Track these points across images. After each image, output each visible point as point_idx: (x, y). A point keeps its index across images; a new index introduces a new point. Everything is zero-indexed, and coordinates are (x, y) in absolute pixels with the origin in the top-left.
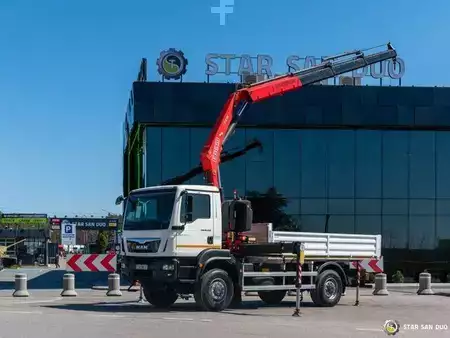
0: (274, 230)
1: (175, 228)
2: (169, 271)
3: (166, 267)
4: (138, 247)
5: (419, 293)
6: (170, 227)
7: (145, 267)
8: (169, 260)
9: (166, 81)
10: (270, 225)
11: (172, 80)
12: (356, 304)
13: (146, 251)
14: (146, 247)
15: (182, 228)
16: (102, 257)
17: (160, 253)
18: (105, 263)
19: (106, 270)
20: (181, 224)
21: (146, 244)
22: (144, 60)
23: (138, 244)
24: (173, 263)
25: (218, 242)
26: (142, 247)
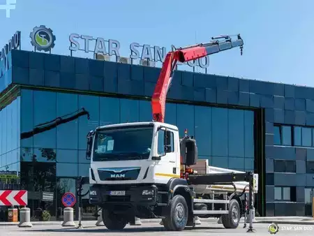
0: (209, 165)
1: (154, 158)
2: (149, 196)
3: (145, 192)
4: (112, 176)
6: (150, 157)
7: (123, 193)
8: (148, 186)
9: (37, 51)
10: (207, 161)
11: (43, 51)
13: (123, 179)
15: (159, 159)
16: (15, 193)
17: (140, 180)
18: (17, 198)
19: (18, 204)
20: (158, 156)
21: (123, 173)
22: (19, 33)
23: (113, 173)
24: (152, 188)
25: (178, 173)
26: (118, 176)
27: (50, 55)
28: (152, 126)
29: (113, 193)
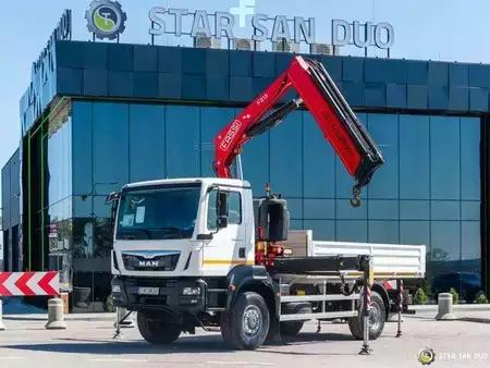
0: (314, 239)
1: (200, 237)
2: (194, 296)
3: (187, 291)
4: (142, 264)
5: (438, 318)
6: (195, 236)
7: (155, 291)
8: (192, 281)
9: (97, 40)
10: (310, 233)
11: (106, 40)
12: (398, 336)
13: (155, 269)
14: (156, 264)
15: (210, 237)
16: (40, 275)
17: (178, 272)
18: (44, 283)
19: (45, 293)
20: (208, 232)
21: (155, 259)
22: (69, 12)
23: (142, 259)
24: (198, 285)
25: (251, 257)
26: (148, 263)
27: (118, 45)
28: (199, 185)
29: (143, 291)
